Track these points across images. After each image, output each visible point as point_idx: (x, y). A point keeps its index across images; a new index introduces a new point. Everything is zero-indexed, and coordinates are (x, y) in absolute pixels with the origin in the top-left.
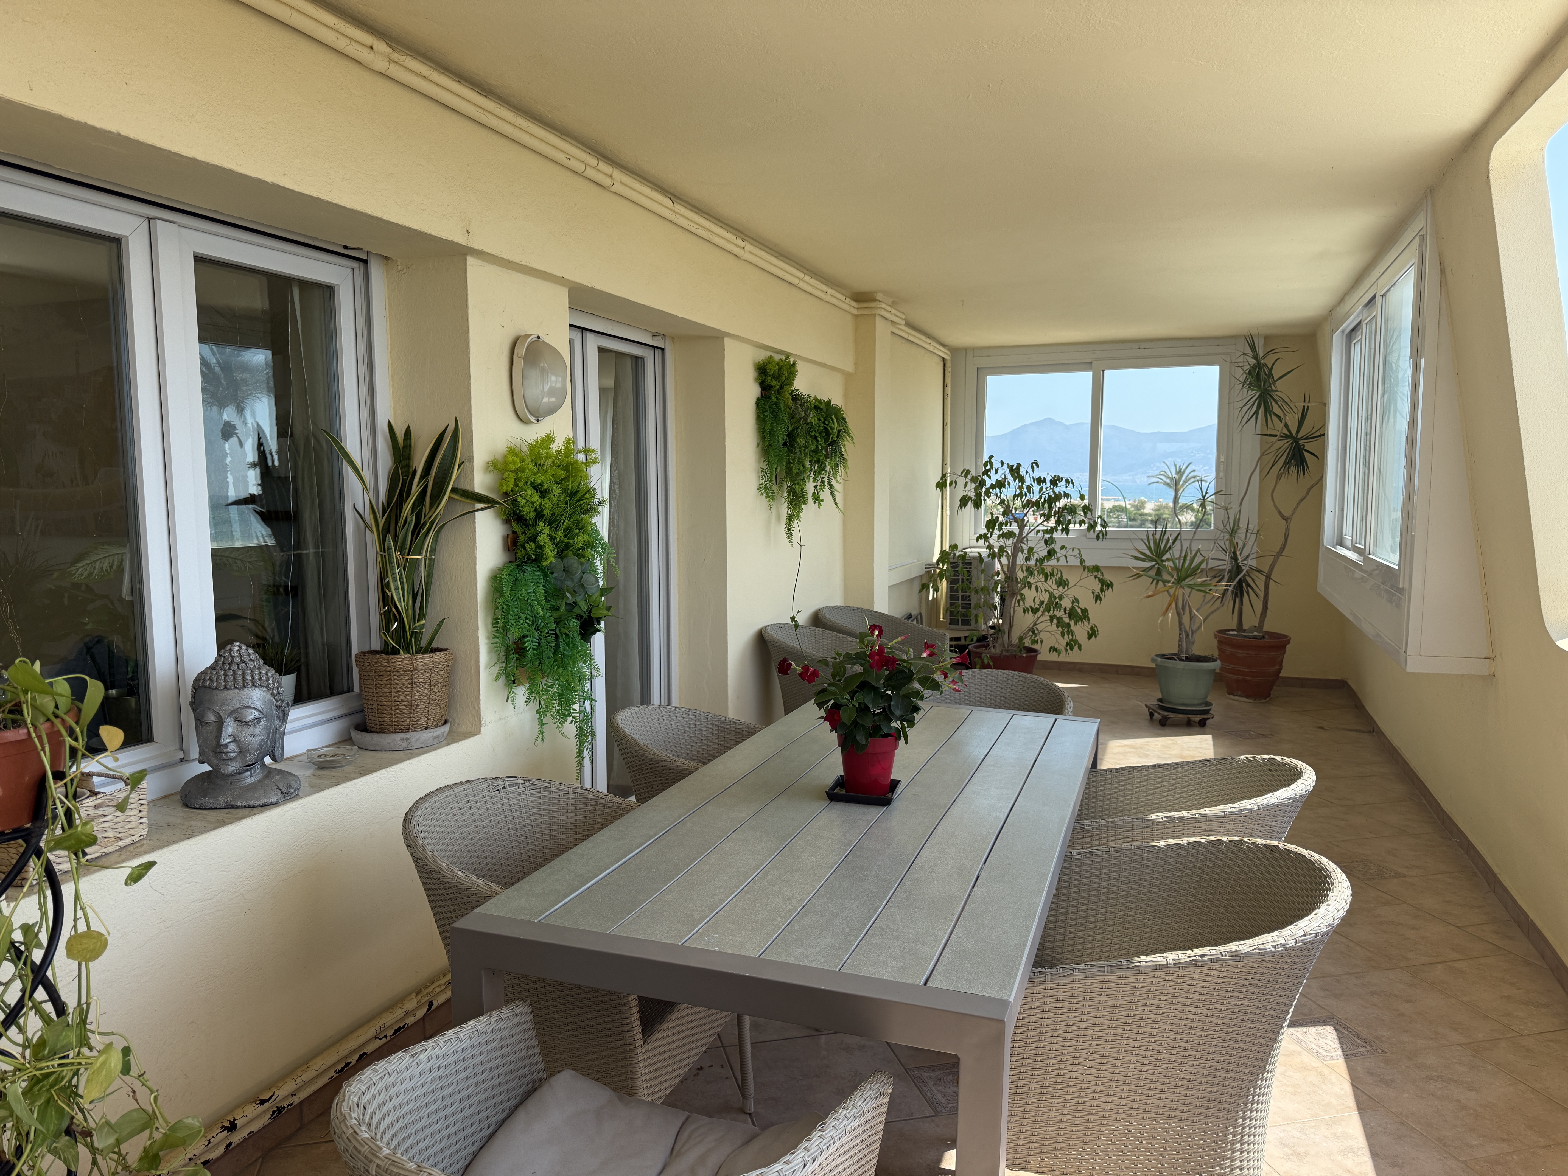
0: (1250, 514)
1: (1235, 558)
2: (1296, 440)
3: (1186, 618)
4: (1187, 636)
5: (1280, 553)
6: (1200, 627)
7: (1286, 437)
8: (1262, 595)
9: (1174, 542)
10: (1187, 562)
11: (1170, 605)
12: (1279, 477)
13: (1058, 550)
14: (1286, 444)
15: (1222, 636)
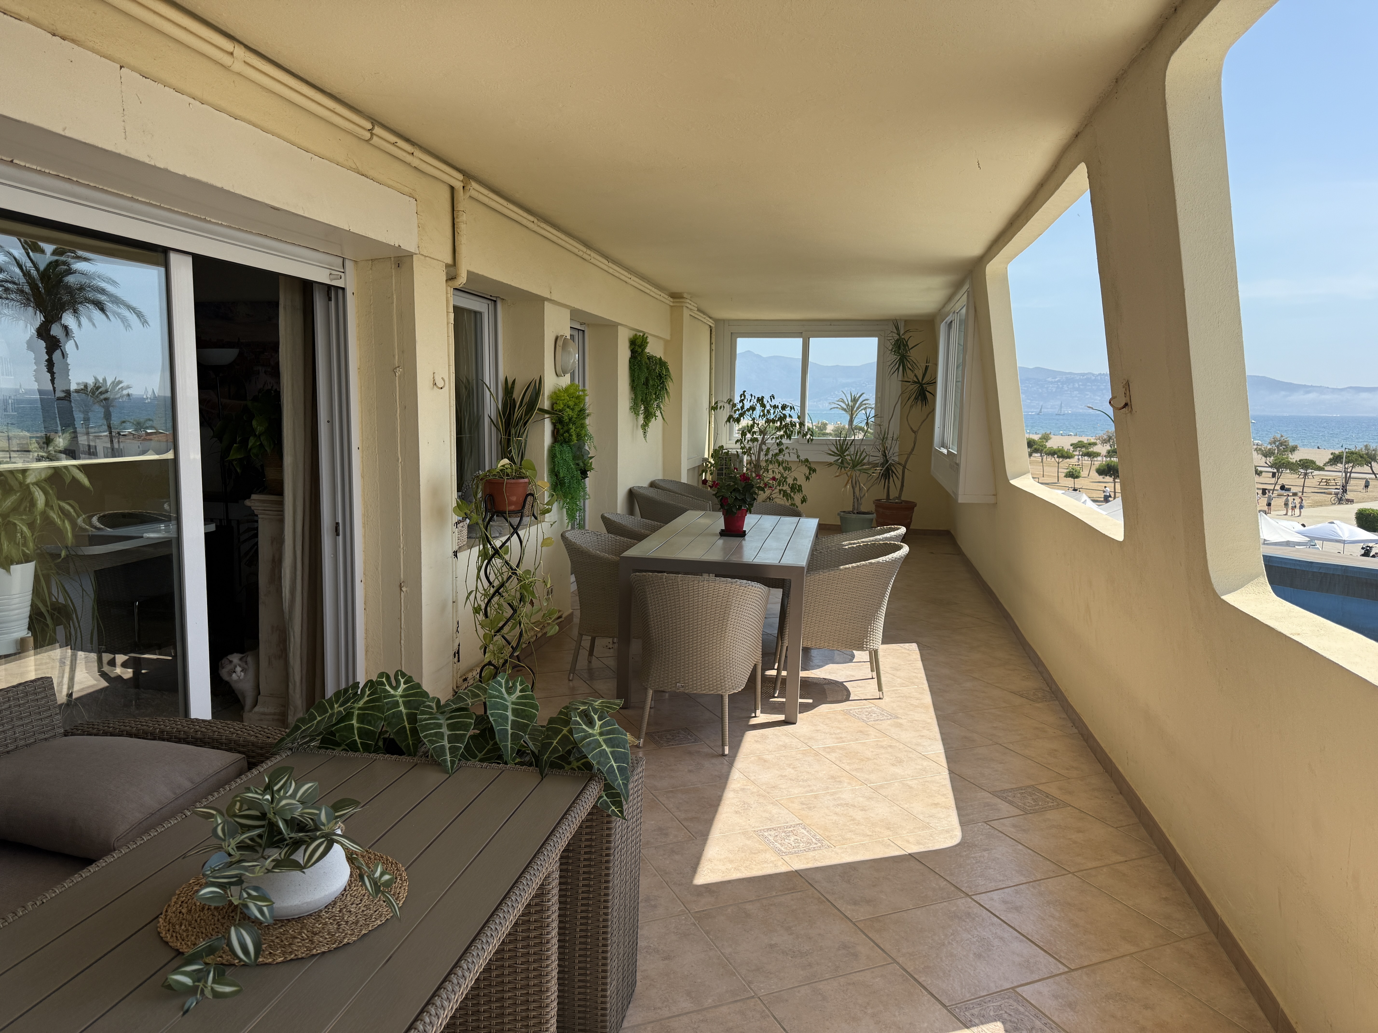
0: (894, 428)
1: (885, 455)
2: (921, 385)
3: (857, 489)
4: (858, 500)
5: (911, 453)
6: (865, 495)
7: (915, 382)
8: (900, 477)
9: (850, 445)
10: (858, 457)
11: (849, 481)
12: (911, 407)
13: (784, 449)
14: (915, 387)
15: (878, 504)
